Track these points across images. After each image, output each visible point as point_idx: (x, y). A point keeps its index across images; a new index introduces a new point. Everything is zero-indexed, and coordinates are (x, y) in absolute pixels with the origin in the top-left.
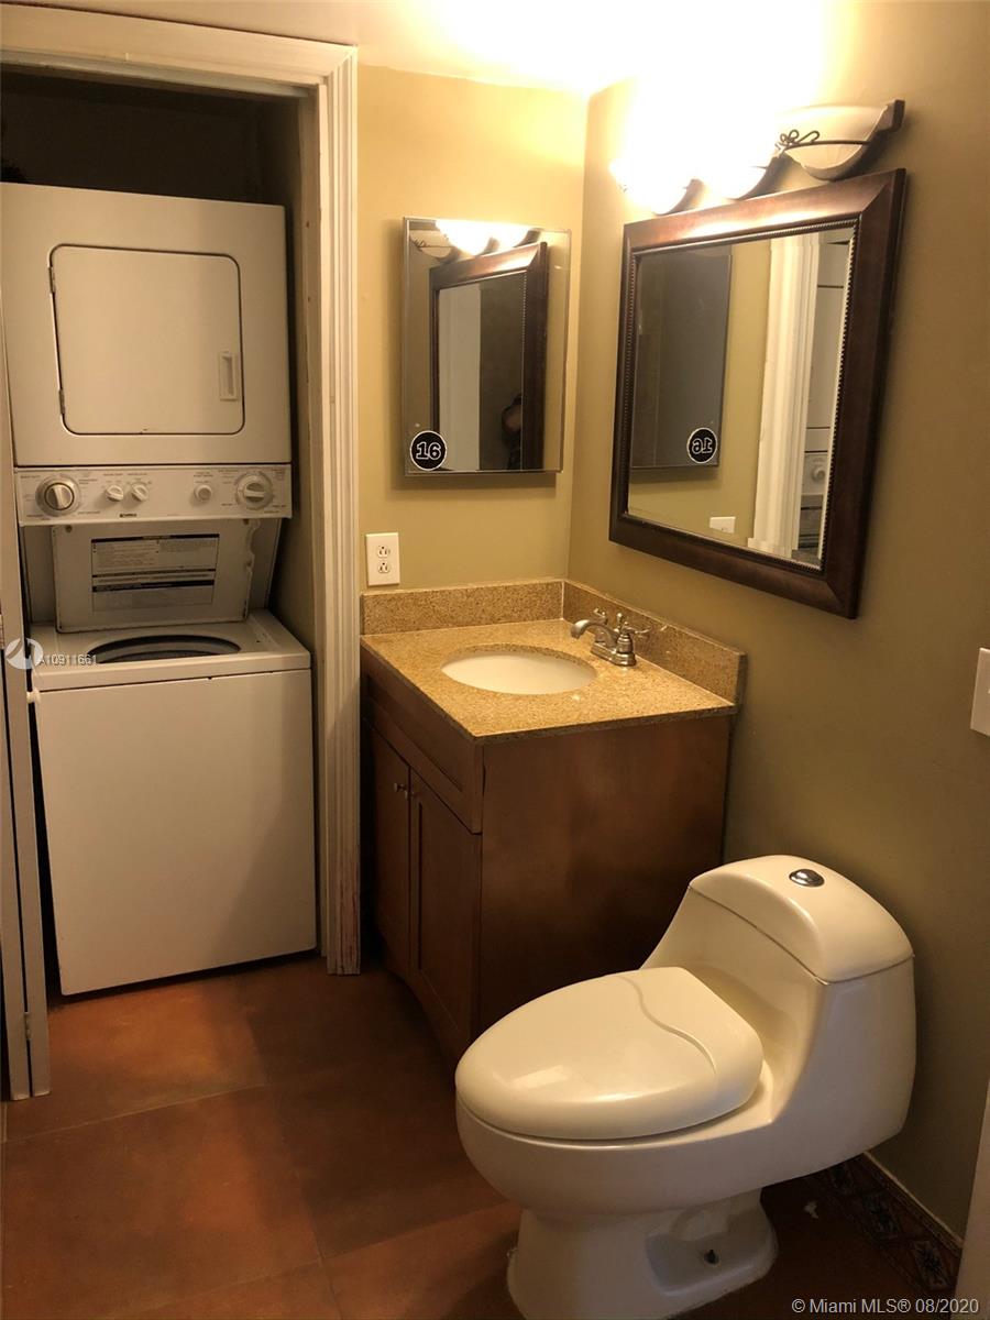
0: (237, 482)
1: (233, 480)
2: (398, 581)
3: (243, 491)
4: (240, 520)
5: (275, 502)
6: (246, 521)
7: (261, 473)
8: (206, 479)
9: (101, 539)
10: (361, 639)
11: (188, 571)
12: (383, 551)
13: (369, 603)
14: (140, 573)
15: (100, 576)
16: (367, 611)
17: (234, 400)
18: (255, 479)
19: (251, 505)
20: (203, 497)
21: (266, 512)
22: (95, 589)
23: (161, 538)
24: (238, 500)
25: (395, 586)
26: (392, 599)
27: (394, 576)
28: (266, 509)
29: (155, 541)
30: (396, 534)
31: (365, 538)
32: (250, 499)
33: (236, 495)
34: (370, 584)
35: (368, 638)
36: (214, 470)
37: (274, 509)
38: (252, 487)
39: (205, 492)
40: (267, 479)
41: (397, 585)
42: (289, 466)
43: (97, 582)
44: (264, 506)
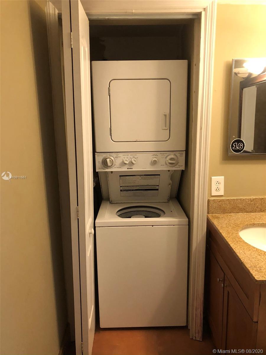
0: (166, 158)
1: (165, 157)
2: (223, 194)
3: (168, 161)
4: (167, 170)
5: (179, 164)
6: (169, 171)
7: (175, 155)
8: (156, 156)
9: (123, 176)
10: (207, 216)
11: (150, 186)
12: (218, 183)
13: (211, 203)
14: (135, 186)
15: (123, 186)
16: (210, 205)
17: (167, 129)
18: (172, 156)
19: (170, 165)
20: (154, 163)
21: (176, 168)
22: (121, 191)
23: (141, 175)
24: (166, 164)
25: (222, 196)
26: (221, 201)
27: (222, 193)
28: (176, 167)
29: (139, 176)
30: (223, 177)
31: (211, 178)
32: (170, 163)
33: (166, 162)
34: (212, 195)
35: (210, 216)
36: (158, 154)
37: (179, 167)
38: (171, 159)
39: (155, 161)
40: (177, 156)
41: (223, 196)
42: (185, 152)
43: (121, 188)
44: (175, 166)
